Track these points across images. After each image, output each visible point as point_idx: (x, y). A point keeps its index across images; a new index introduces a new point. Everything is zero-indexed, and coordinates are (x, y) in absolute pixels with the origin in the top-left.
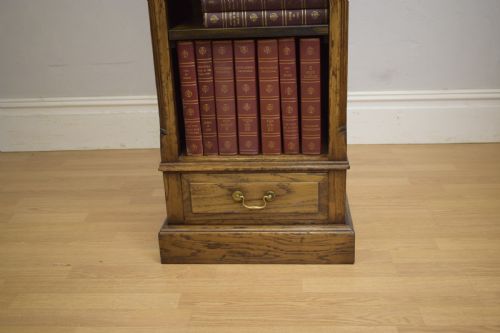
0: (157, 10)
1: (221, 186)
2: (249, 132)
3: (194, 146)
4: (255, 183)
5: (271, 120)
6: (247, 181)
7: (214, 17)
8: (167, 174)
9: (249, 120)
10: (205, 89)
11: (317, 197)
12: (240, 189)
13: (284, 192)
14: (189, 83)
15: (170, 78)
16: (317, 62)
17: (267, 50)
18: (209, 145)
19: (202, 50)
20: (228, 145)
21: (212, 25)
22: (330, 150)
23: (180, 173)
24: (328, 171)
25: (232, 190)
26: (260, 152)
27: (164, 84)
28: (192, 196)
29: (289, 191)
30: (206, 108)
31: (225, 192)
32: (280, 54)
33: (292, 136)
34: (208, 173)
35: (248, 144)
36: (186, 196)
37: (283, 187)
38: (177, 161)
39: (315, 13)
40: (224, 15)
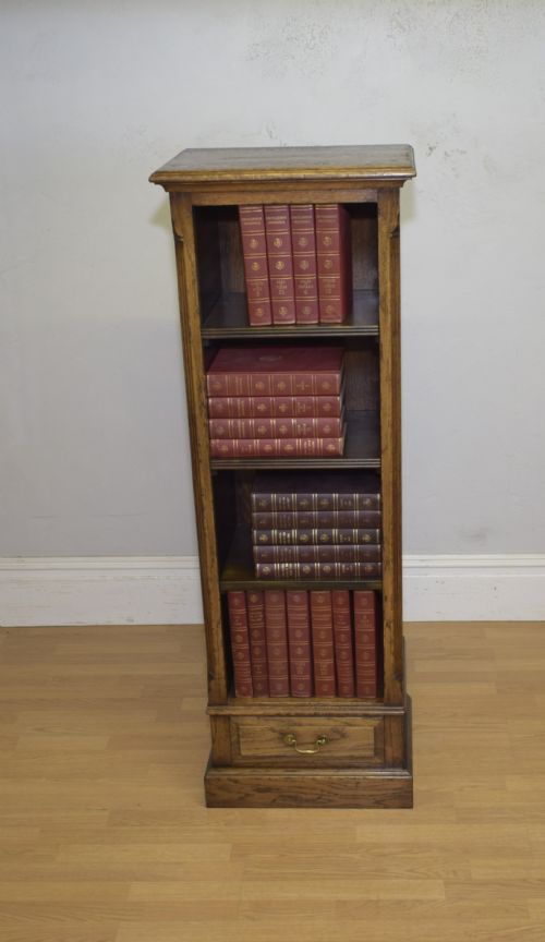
0: (209, 564)
1: (273, 730)
2: (302, 676)
3: (244, 689)
4: (308, 727)
5: (325, 664)
6: (300, 725)
7: (267, 569)
8: (214, 718)
9: (301, 664)
10: (256, 634)
11: (372, 741)
12: (291, 733)
13: (338, 736)
14: (239, 628)
15: (220, 626)
16: (371, 611)
17: (321, 600)
18: (260, 687)
19: (254, 598)
20: (279, 687)
21: (265, 577)
22: (386, 696)
23: (228, 717)
24: (385, 716)
25: (283, 734)
26: (313, 694)
27: (214, 632)
28: (242, 740)
29: (343, 736)
30: (257, 652)
31: (276, 735)
32: (333, 603)
33: (346, 679)
34: (258, 716)
35: (301, 687)
36: (234, 738)
37: (337, 732)
38: (225, 704)
39: (369, 567)
40: (277, 566)
